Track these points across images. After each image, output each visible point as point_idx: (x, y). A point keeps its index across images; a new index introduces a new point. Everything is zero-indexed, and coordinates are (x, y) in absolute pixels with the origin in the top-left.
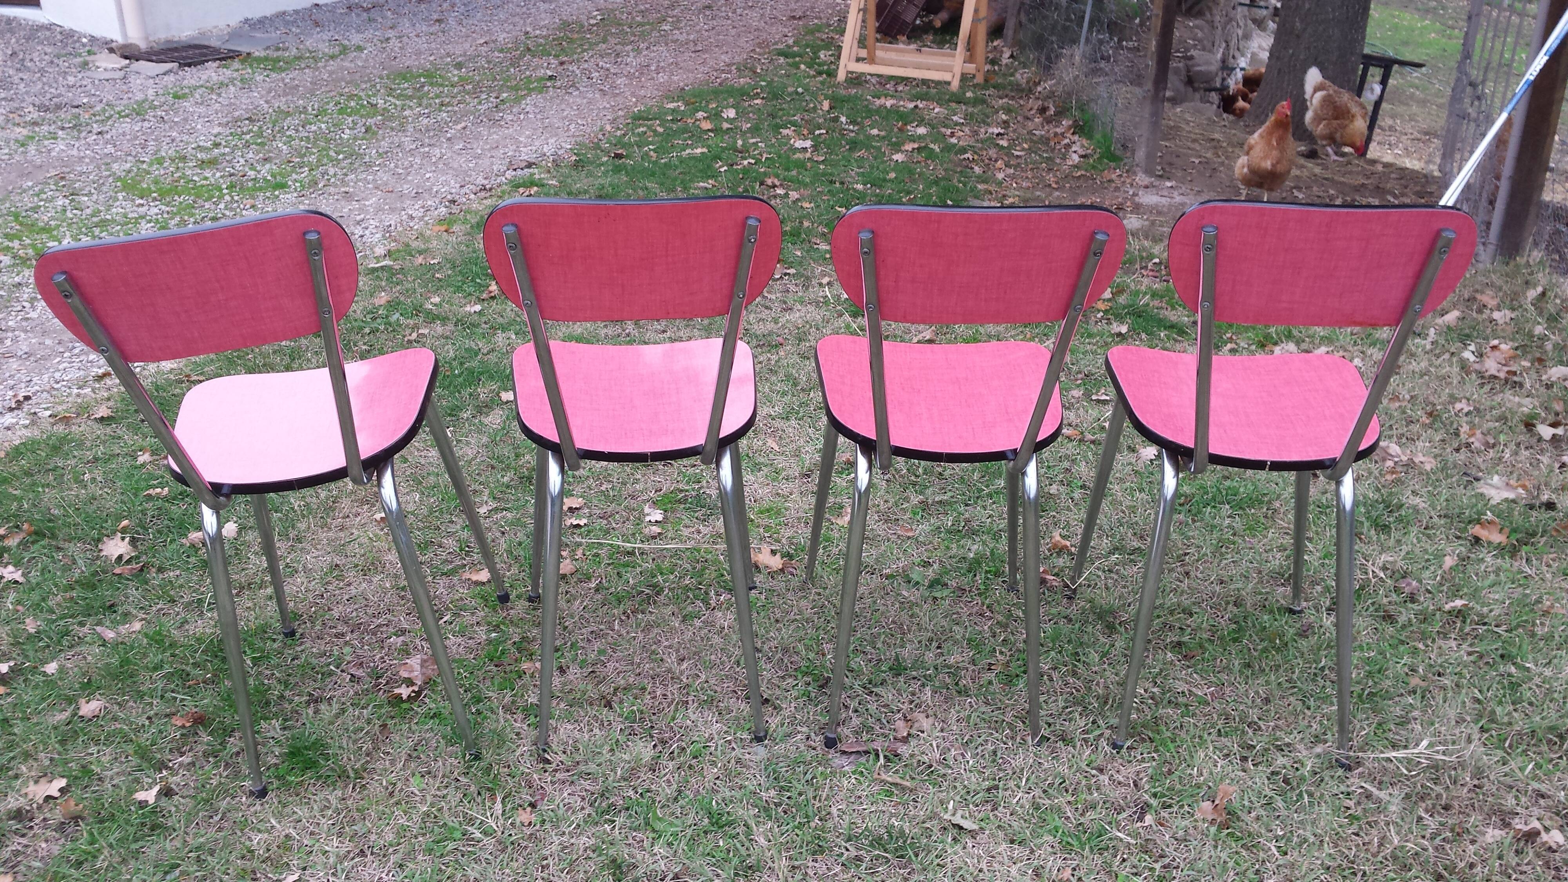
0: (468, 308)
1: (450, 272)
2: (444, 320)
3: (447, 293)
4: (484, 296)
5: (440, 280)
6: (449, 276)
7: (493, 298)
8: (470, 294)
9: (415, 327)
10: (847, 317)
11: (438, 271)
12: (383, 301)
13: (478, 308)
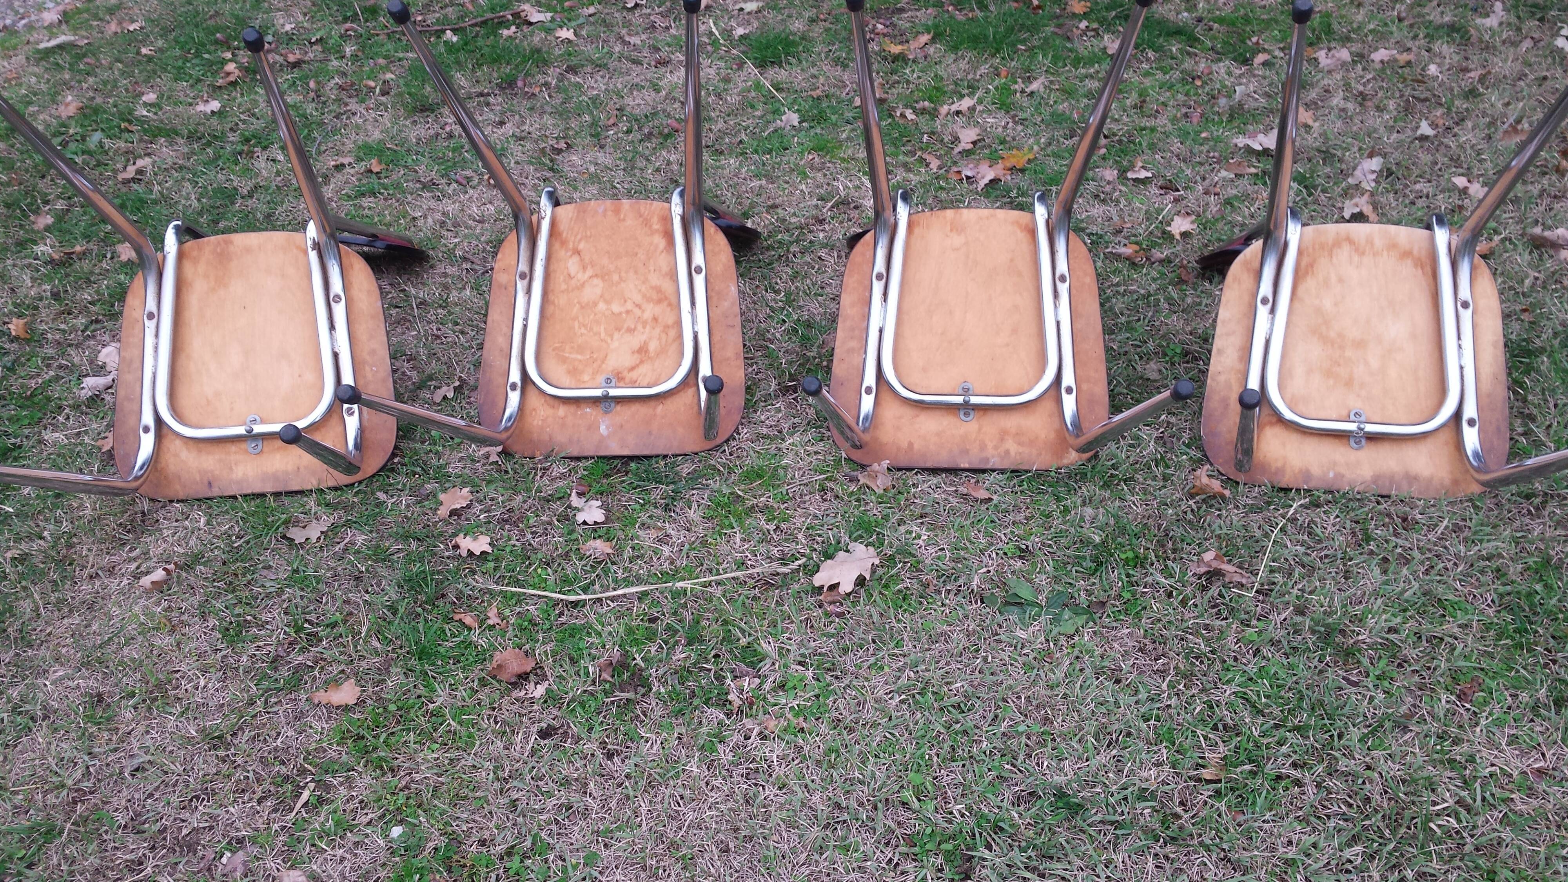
0: (201, 107)
1: (160, 43)
2: (171, 134)
3: (164, 81)
4: (220, 82)
5: (150, 59)
6: (161, 50)
7: (234, 84)
8: (199, 80)
9: (130, 156)
10: (750, 68)
11: (143, 43)
12: (72, 110)
13: (215, 105)
